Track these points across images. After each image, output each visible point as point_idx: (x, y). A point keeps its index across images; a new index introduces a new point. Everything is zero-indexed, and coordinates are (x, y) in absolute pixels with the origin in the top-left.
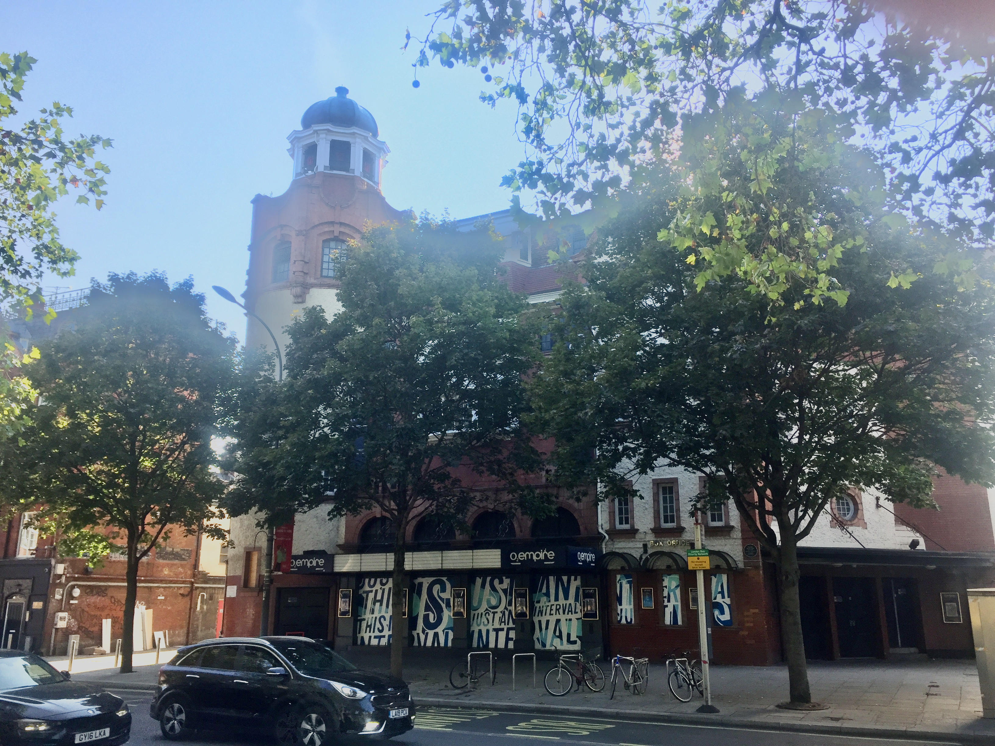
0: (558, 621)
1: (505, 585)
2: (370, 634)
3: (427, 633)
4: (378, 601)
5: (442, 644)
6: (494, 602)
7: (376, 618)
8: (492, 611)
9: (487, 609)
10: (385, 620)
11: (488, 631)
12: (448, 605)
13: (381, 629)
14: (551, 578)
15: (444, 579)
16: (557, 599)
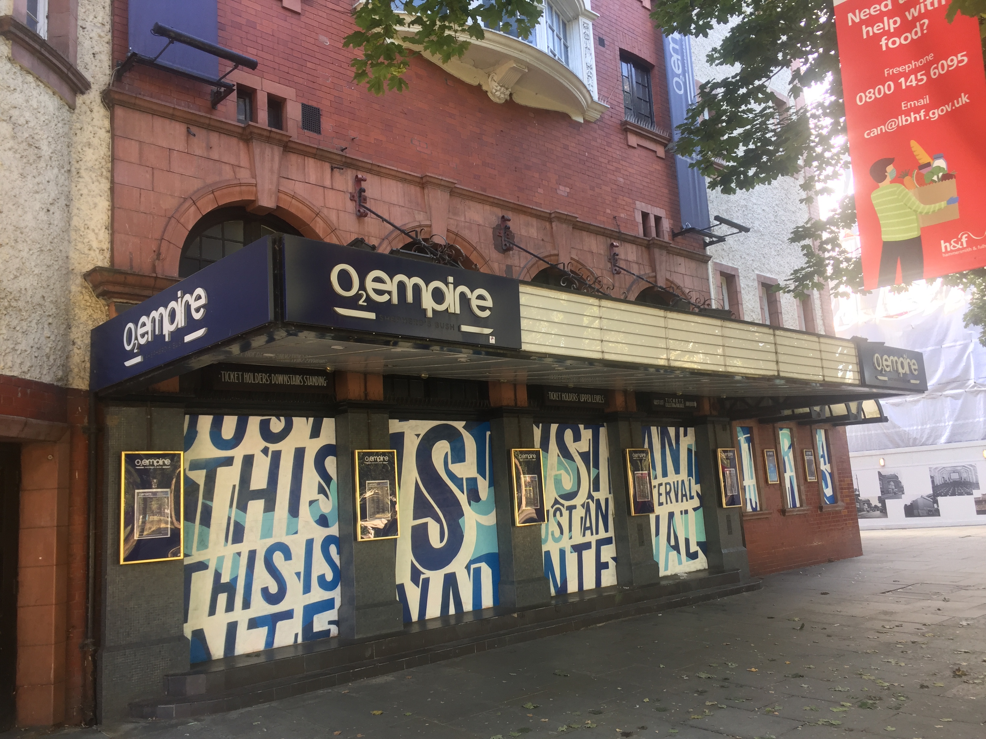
0: (671, 515)
1: (584, 445)
2: (231, 617)
3: (426, 581)
4: (258, 494)
5: (468, 606)
6: (568, 485)
7: (252, 555)
8: (567, 503)
9: (556, 502)
10: (288, 556)
11: (562, 553)
12: (474, 496)
13: (274, 589)
14: (654, 430)
15: (459, 425)
16: (665, 474)
